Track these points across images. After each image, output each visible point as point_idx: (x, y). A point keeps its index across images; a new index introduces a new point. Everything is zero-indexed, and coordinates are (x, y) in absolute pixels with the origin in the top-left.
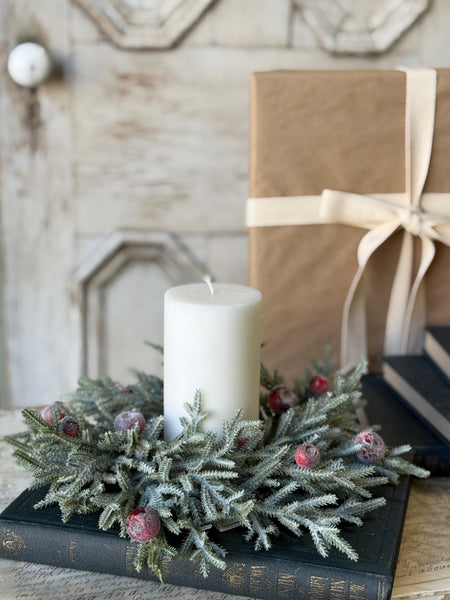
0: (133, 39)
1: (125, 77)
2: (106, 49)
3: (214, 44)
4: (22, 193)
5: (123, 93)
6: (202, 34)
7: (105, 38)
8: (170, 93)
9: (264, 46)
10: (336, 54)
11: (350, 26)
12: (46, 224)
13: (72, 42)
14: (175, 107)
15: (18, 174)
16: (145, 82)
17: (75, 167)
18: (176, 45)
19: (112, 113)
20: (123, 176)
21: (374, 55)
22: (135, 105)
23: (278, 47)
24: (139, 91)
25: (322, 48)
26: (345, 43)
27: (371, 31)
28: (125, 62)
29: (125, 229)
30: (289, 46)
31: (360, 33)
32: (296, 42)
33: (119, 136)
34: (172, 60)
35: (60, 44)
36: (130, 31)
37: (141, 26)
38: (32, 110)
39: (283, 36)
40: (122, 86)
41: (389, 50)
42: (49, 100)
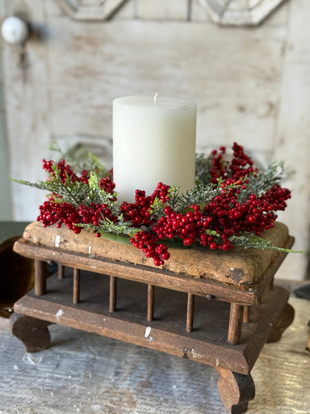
0: (83, 14)
1: (78, 38)
2: (66, 21)
3: (136, 18)
4: (19, 108)
5: (78, 49)
6: (128, 11)
7: (64, 14)
8: (108, 49)
9: (170, 20)
10: (221, 26)
11: (233, 6)
12: (34, 128)
13: (46, 15)
14: (111, 58)
15: (16, 96)
16: (92, 42)
17: (49, 93)
18: (110, 18)
19: (71, 60)
20: (79, 101)
21: (251, 27)
22: (85, 57)
23: (180, 20)
24: (88, 48)
25: (212, 22)
26: (229, 18)
27: (250, 9)
28: (78, 29)
29: (81, 135)
30: (189, 19)
31: (242, 10)
32: (194, 17)
33: (76, 76)
34: (109, 28)
35: (37, 18)
36: (82, 9)
37: (88, 6)
38: (23, 58)
39: (184, 13)
40: (77, 43)
41: (261, 23)
42: (33, 51)
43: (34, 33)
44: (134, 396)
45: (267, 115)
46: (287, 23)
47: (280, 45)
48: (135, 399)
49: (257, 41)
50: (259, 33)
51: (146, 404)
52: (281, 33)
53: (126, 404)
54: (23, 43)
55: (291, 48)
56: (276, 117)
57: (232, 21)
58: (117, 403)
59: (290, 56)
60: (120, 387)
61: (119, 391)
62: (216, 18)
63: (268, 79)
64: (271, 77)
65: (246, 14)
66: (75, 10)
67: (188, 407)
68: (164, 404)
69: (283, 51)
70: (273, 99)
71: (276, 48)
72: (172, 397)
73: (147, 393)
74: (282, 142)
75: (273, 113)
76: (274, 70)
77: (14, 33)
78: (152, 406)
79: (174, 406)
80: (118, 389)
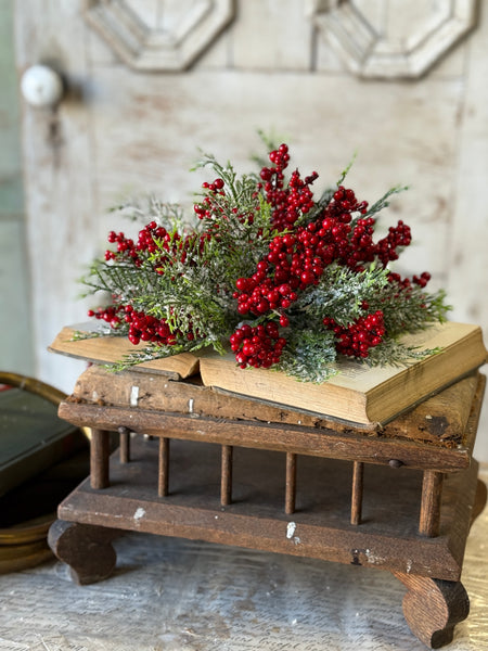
0: (148, 61)
1: (141, 99)
2: (121, 72)
3: (231, 67)
4: (47, 208)
5: (140, 115)
6: (218, 56)
7: (119, 61)
8: (187, 116)
9: (284, 70)
10: (363, 79)
11: (381, 48)
12: (70, 239)
13: (90, 63)
14: (191, 130)
15: (43, 190)
16: (161, 104)
17: (95, 185)
18: (189, 67)
19: (130, 133)
21: (409, 80)
22: (152, 128)
23: (300, 71)
24: (156, 114)
25: (347, 72)
26: (374, 67)
27: (408, 54)
28: (140, 84)
30: (313, 69)
31: (394, 55)
32: (320, 65)
33: (137, 158)
34: (189, 82)
35: (77, 68)
36: (146, 54)
37: (156, 48)
38: (54, 130)
39: (305, 61)
40: (139, 107)
41: (425, 75)
42: (69, 119)
43: (70, 92)
44: (227, 621)
45: (435, 218)
46: (464, 76)
47: (454, 109)
48: (228, 626)
49: (419, 102)
50: (421, 91)
51: (244, 633)
52: (455, 89)
53: (214, 633)
54: (55, 107)
55: (472, 112)
56: (449, 221)
57: (380, 72)
58: (200, 631)
59: (469, 125)
60: (206, 609)
61: (204, 614)
62: (354, 66)
63: (437, 162)
64: (440, 159)
65: (401, 61)
66: (136, 55)
67: (310, 638)
68: (272, 634)
69: (459, 117)
70: (445, 191)
71: (447, 112)
72: (286, 624)
73: (246, 617)
74: (459, 260)
75: (445, 214)
76: (445, 147)
77: (40, 90)
78: (255, 636)
79: (288, 636)
80: (203, 611)
